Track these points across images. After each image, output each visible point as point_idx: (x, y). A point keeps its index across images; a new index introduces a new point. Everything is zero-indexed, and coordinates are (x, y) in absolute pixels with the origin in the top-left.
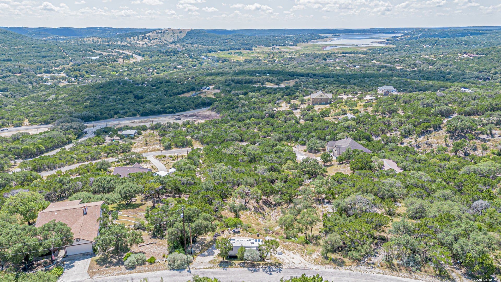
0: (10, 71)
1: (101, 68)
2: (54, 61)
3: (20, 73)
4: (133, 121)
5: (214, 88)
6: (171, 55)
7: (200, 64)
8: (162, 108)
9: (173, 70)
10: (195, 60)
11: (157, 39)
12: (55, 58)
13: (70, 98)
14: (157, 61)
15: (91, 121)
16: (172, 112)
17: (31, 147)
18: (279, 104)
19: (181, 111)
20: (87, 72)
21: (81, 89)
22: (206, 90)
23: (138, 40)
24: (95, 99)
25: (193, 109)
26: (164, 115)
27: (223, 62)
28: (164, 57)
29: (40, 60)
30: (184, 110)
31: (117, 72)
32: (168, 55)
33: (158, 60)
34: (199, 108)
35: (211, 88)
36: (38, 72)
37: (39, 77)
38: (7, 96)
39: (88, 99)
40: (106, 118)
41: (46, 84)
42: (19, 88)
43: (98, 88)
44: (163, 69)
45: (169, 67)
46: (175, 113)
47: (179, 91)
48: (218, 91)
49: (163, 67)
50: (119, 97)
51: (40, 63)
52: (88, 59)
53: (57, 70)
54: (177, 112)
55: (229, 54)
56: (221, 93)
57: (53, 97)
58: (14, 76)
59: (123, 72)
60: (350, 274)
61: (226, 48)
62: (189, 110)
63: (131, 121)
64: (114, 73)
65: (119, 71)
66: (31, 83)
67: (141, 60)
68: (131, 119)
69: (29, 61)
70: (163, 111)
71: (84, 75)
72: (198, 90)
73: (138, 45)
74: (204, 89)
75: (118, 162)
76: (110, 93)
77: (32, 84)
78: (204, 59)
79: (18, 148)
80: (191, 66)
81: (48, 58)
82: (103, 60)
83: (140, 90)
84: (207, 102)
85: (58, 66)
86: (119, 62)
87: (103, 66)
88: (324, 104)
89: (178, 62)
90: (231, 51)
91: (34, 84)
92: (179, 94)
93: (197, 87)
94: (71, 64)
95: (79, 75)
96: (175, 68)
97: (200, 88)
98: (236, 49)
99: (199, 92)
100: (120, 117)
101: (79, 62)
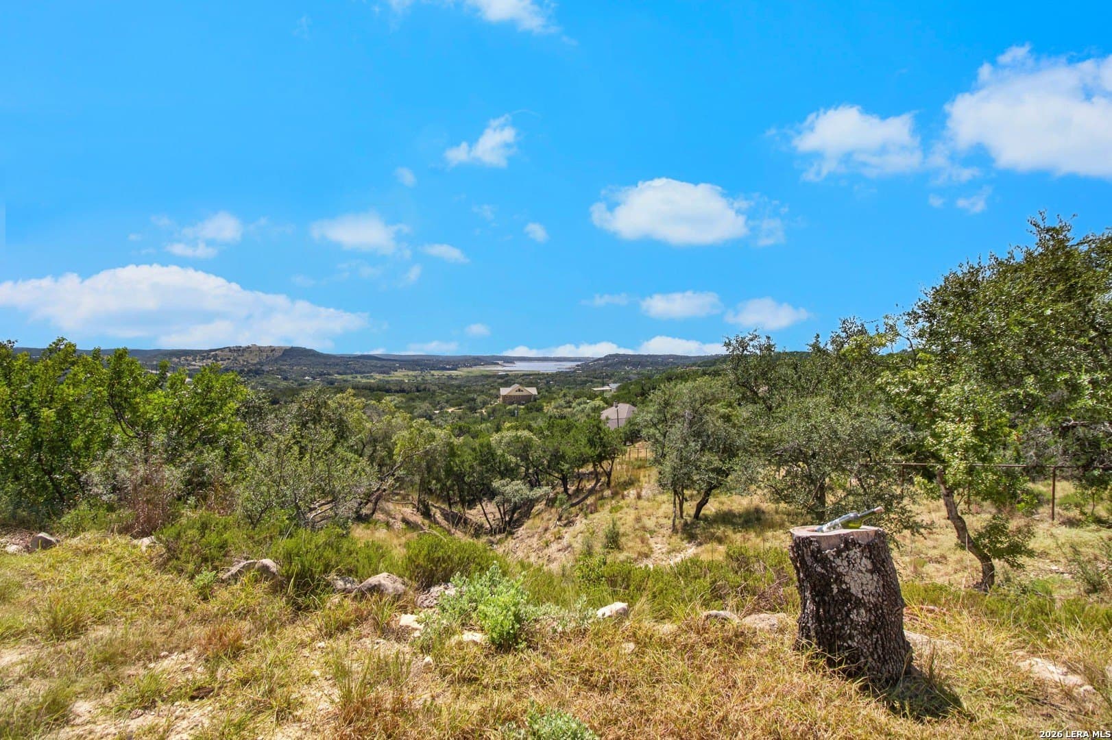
11: (229, 359)
23: (195, 360)
61: (348, 371)
73: (191, 367)
90: (354, 375)
98: (364, 372)
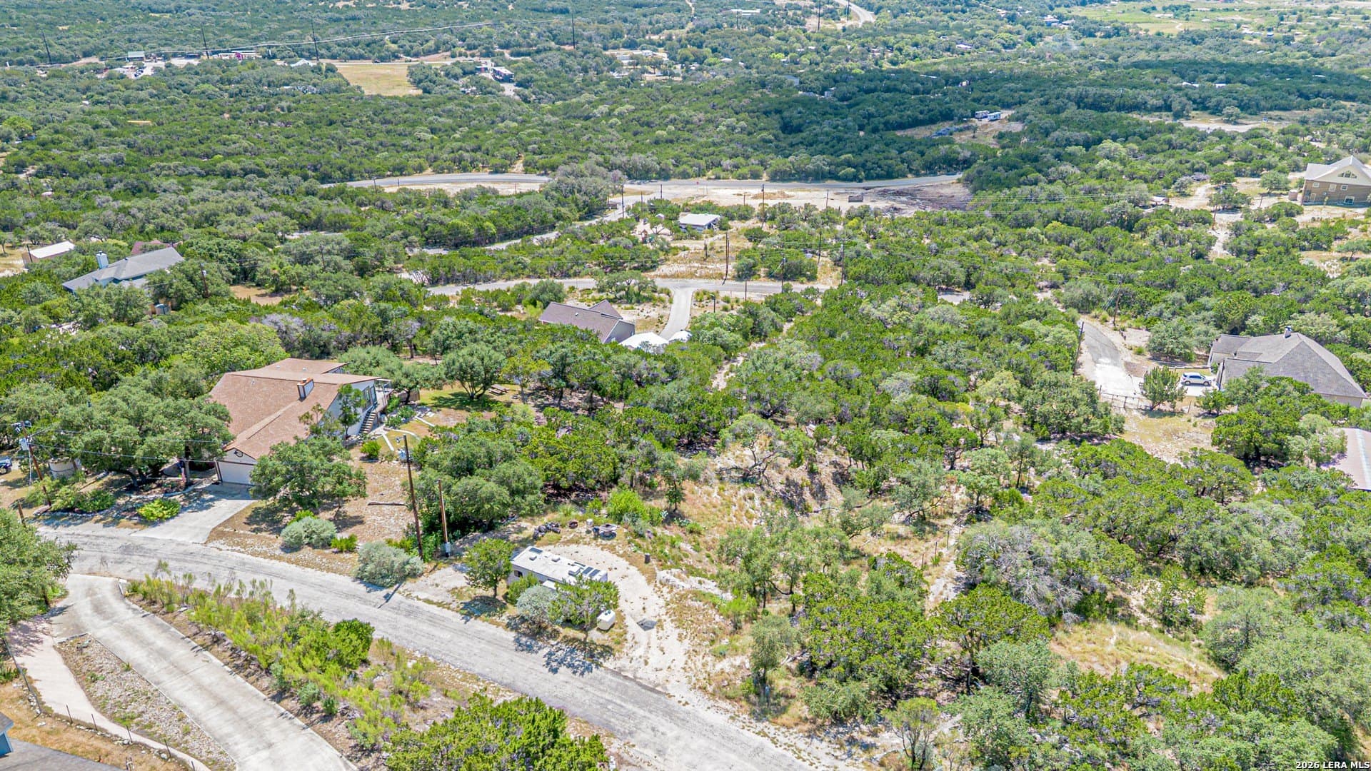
0: (554, 38)
1: (751, 41)
2: (656, 17)
3: (574, 44)
4: (742, 192)
5: (1010, 119)
6: (956, 11)
7: (1029, 40)
8: (830, 164)
9: (941, 56)
10: (1019, 27)
12: (661, 9)
13: (637, 115)
14: (907, 28)
15: (650, 179)
16: (855, 178)
17: (465, 224)
18: (1182, 186)
19: (879, 177)
20: (714, 50)
21: (671, 95)
22: (985, 121)
24: (688, 122)
25: (917, 174)
26: (829, 182)
27: (1108, 36)
28: (932, 17)
29: (626, 14)
30: (889, 176)
31: (786, 53)
32: (946, 12)
33: (913, 24)
34: (935, 174)
35: (1003, 116)
36: (610, 45)
37: (606, 57)
38: (526, 100)
39: (673, 121)
40: (685, 175)
41: (615, 75)
42: (556, 80)
43: (707, 95)
44: (912, 50)
45: (932, 48)
46: (860, 181)
47: (905, 120)
48: (1017, 127)
49: (916, 45)
50: (743, 123)
51: (625, 20)
52: (732, 15)
53: (652, 43)
54: (868, 178)
55: (1145, 10)
56: (1023, 133)
57: (604, 108)
58: (559, 50)
59: (801, 54)
60: (759, 750)
62: (904, 176)
63: (737, 191)
64: (780, 55)
65: (793, 50)
66: (585, 70)
67: (866, 23)
68: (740, 186)
69: (603, 16)
70: (830, 172)
71: (705, 58)
72: (961, 120)
74: (980, 119)
75: (601, 290)
76: (727, 111)
77: (587, 72)
78: (1049, 24)
79: (441, 223)
80: (999, 46)
81: (644, 10)
82: (768, 19)
83: (800, 109)
84: (961, 157)
85: (659, 32)
86: (806, 27)
87: (759, 36)
88: (1349, 204)
89: (965, 33)
91: (592, 73)
92: (902, 126)
93: (961, 111)
94: (690, 26)
95: (692, 58)
96: (948, 50)
97: (969, 113)
99: (961, 126)
100: (718, 178)
101: (708, 21)
